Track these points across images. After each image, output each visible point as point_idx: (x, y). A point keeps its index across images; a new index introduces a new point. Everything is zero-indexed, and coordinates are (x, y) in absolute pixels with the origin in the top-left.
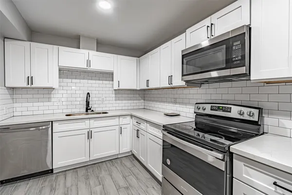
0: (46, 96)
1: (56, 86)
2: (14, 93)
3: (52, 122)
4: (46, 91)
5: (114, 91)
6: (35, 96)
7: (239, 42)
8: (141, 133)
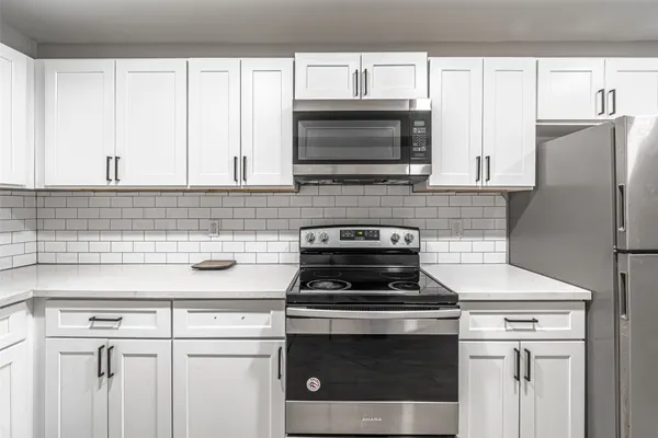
7: (422, 123)
8: (125, 355)
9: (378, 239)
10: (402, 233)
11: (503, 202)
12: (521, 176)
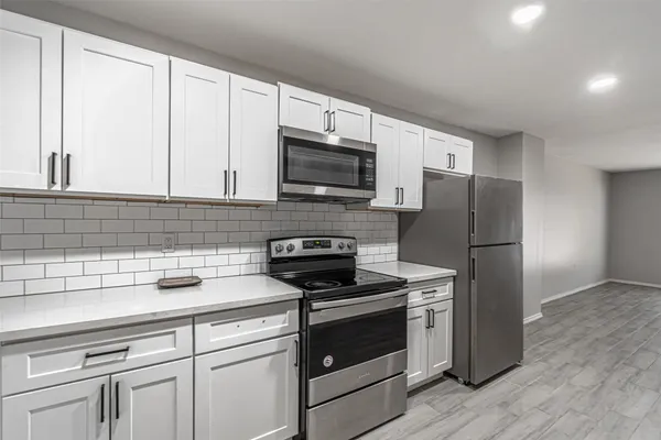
7: (371, 161)
8: (134, 389)
9: (330, 247)
10: (346, 242)
11: (396, 218)
12: (413, 202)
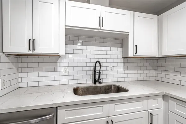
0: (51, 64)
1: (62, 52)
2: (20, 62)
3: (57, 108)
4: (51, 59)
5: (122, 60)
6: (41, 65)
